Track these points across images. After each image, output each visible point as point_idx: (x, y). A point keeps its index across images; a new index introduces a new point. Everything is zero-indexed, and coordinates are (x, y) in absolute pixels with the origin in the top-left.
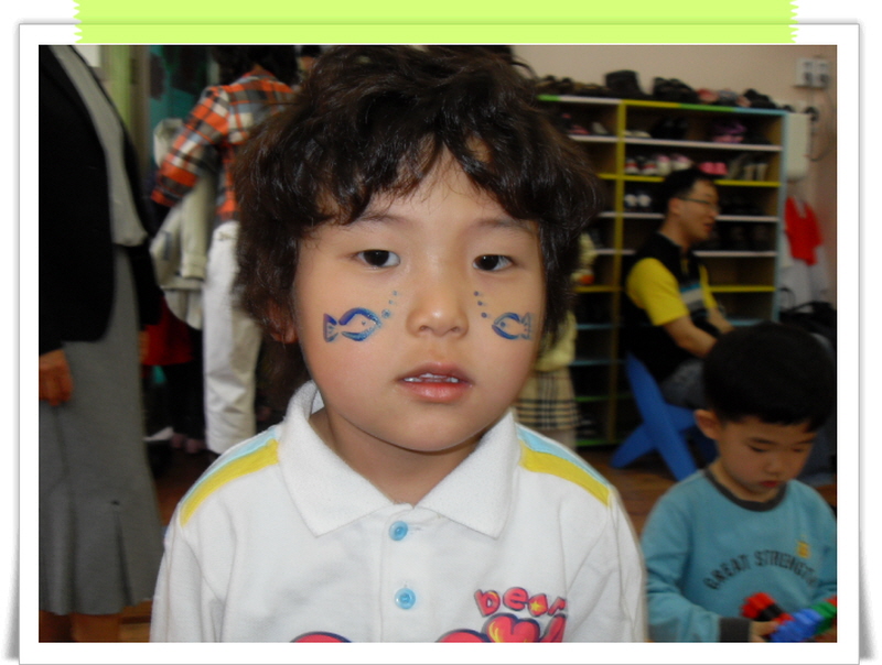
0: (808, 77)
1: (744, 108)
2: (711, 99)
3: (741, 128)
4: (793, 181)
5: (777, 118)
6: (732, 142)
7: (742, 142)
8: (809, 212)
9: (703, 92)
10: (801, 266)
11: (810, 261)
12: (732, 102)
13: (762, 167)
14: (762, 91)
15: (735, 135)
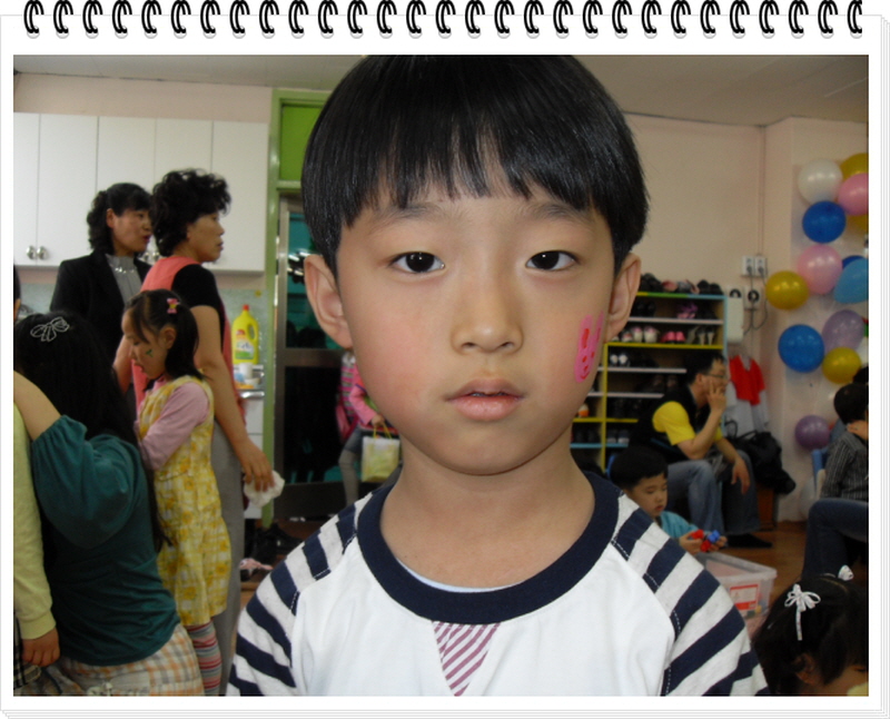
0: (749, 269)
1: (696, 295)
2: (673, 288)
3: (694, 308)
4: (732, 345)
5: (719, 302)
6: (688, 318)
7: (696, 318)
8: (754, 364)
9: (666, 283)
10: (746, 406)
11: (754, 401)
12: (687, 291)
13: (711, 335)
14: (710, 281)
15: (691, 313)
